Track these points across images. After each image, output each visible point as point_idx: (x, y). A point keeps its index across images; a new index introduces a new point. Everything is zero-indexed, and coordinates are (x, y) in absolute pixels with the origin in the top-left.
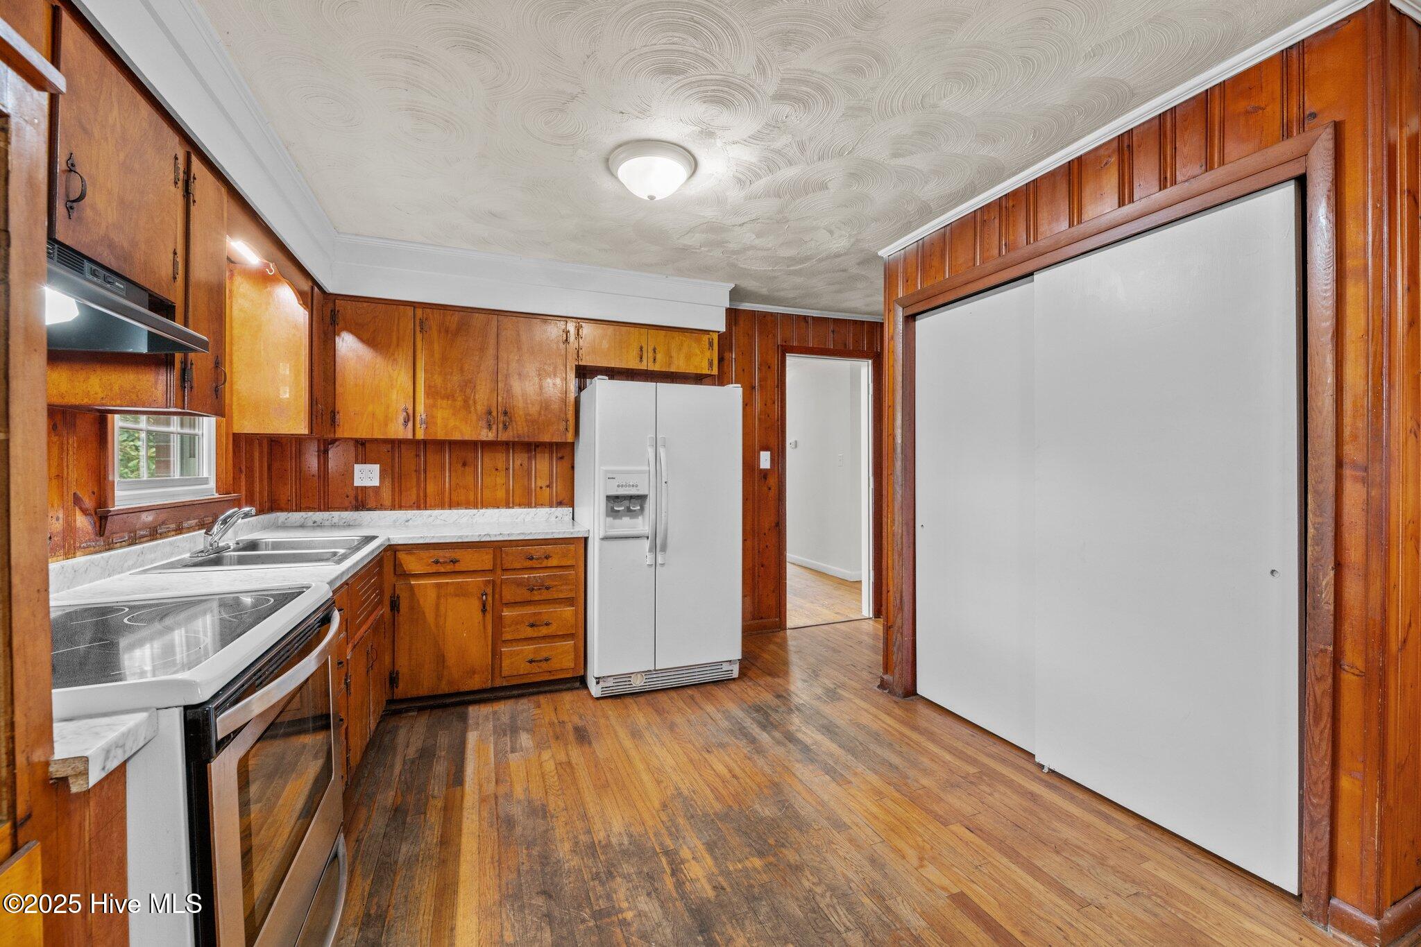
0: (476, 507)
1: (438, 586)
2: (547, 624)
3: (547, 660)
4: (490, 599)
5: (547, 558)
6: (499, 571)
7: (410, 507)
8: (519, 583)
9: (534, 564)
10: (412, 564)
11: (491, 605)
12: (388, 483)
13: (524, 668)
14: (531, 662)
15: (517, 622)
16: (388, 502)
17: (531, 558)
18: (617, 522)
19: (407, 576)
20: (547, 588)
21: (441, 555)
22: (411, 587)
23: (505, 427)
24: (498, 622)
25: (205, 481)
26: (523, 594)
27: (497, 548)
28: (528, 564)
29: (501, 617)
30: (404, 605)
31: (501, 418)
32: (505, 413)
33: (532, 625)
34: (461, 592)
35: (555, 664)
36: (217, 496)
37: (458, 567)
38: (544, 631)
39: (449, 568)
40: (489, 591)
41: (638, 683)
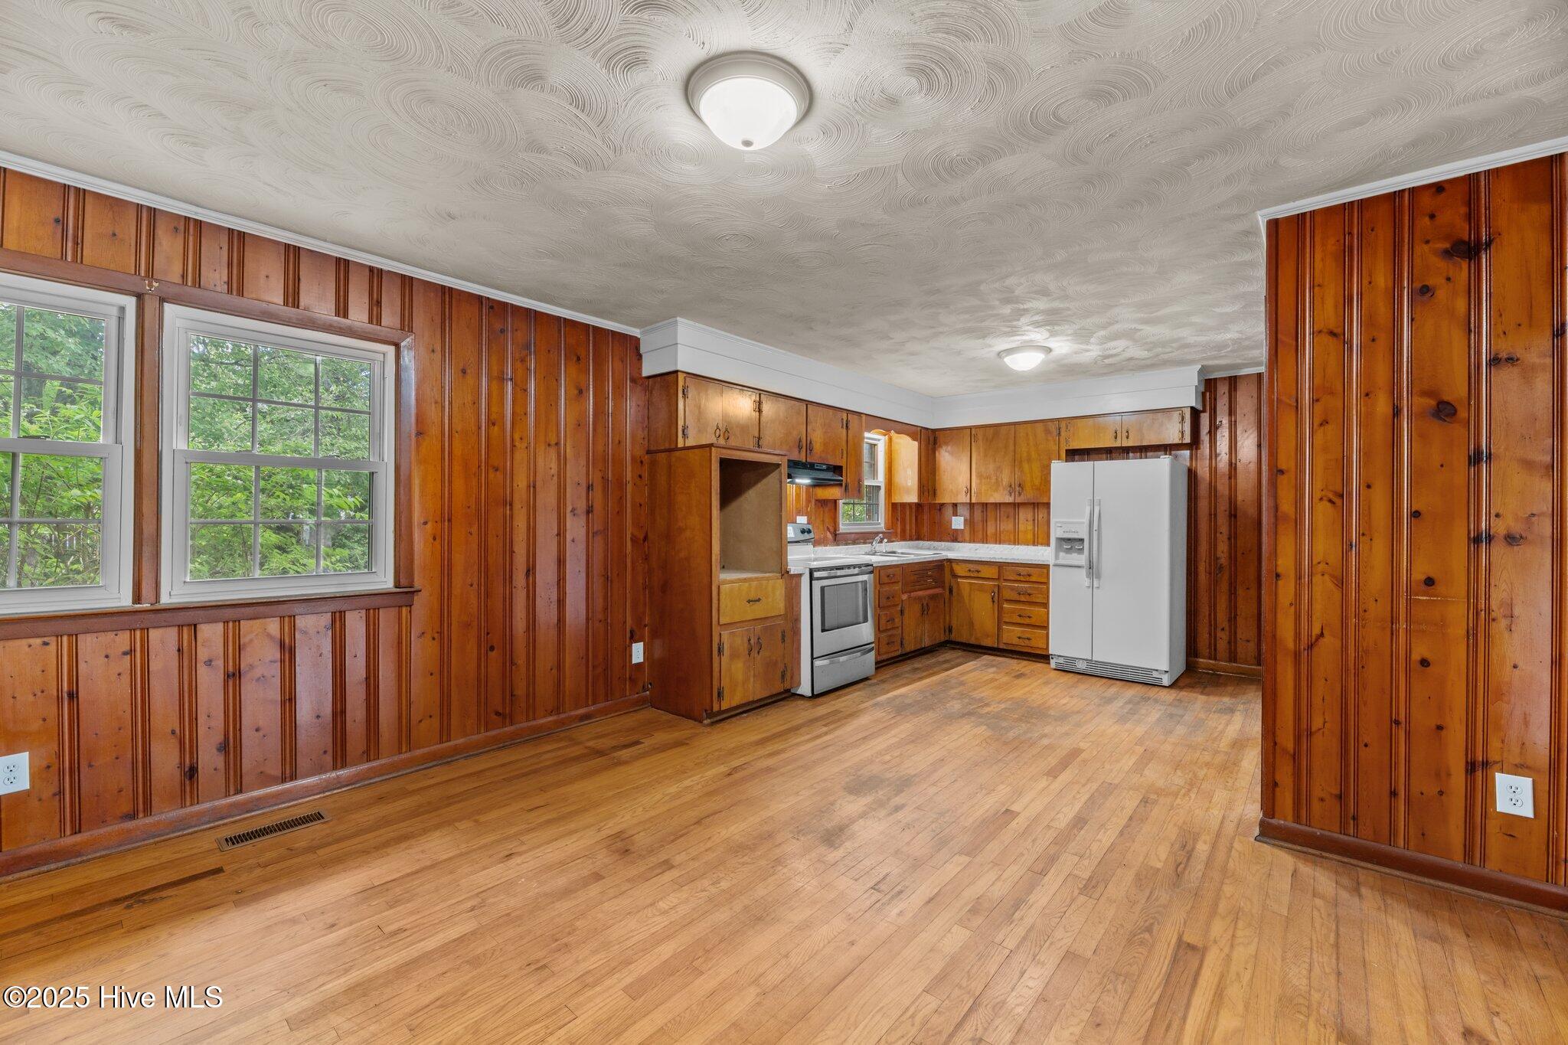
0: (1014, 544)
1: (971, 584)
2: (1029, 617)
3: (1029, 639)
4: (996, 595)
5: (1029, 575)
6: (1002, 580)
7: (979, 542)
8: (1012, 589)
9: (1022, 579)
10: (959, 570)
11: (998, 599)
12: (968, 528)
13: (1015, 641)
14: (1019, 638)
15: (1013, 611)
16: (968, 539)
17: (1020, 575)
18: (1069, 555)
19: (955, 576)
20: (1030, 595)
21: (972, 567)
22: (958, 583)
23: (1020, 494)
24: (1000, 609)
25: (879, 524)
26: (1015, 597)
27: (1001, 566)
28: (1018, 578)
29: (1002, 608)
30: (954, 590)
31: (1017, 488)
32: (1020, 485)
33: (1020, 616)
34: (981, 588)
35: (1033, 643)
36: (885, 530)
37: (980, 575)
38: (1027, 621)
39: (976, 575)
40: (996, 590)
41: (1081, 666)
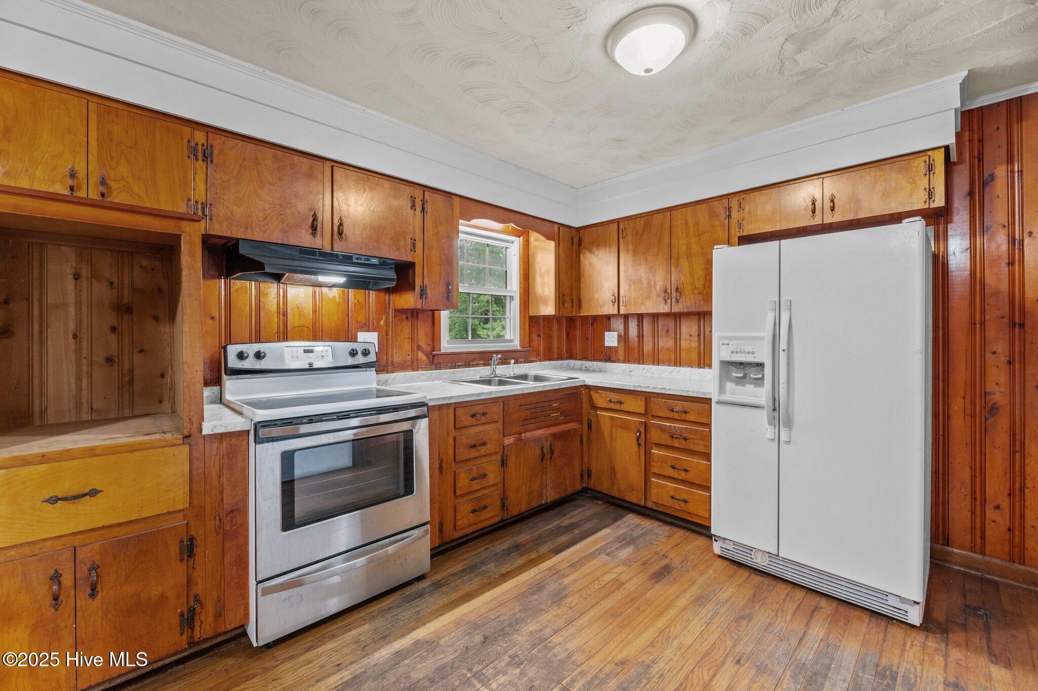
0: (675, 365)
1: (612, 418)
2: (686, 471)
3: (685, 501)
4: (643, 436)
5: (686, 412)
6: (650, 417)
8: (663, 429)
9: (676, 416)
10: (600, 400)
11: (644, 441)
12: (622, 345)
13: (667, 501)
14: (672, 498)
15: (663, 460)
17: (672, 411)
18: (740, 388)
19: (595, 407)
20: (686, 439)
21: (615, 397)
22: (597, 415)
23: (677, 301)
24: (648, 455)
25: (511, 341)
26: (665, 439)
27: (648, 397)
28: (671, 415)
29: (651, 453)
30: (594, 425)
31: (674, 294)
32: (677, 289)
33: (673, 467)
34: (625, 425)
35: (692, 508)
36: (520, 348)
37: (624, 407)
38: (682, 475)
39: (617, 407)
40: (642, 430)
41: (760, 561)
